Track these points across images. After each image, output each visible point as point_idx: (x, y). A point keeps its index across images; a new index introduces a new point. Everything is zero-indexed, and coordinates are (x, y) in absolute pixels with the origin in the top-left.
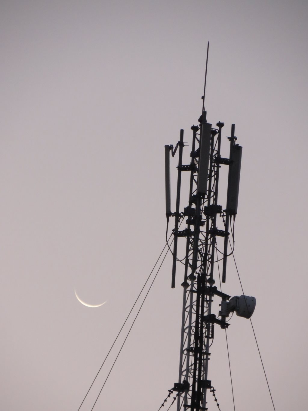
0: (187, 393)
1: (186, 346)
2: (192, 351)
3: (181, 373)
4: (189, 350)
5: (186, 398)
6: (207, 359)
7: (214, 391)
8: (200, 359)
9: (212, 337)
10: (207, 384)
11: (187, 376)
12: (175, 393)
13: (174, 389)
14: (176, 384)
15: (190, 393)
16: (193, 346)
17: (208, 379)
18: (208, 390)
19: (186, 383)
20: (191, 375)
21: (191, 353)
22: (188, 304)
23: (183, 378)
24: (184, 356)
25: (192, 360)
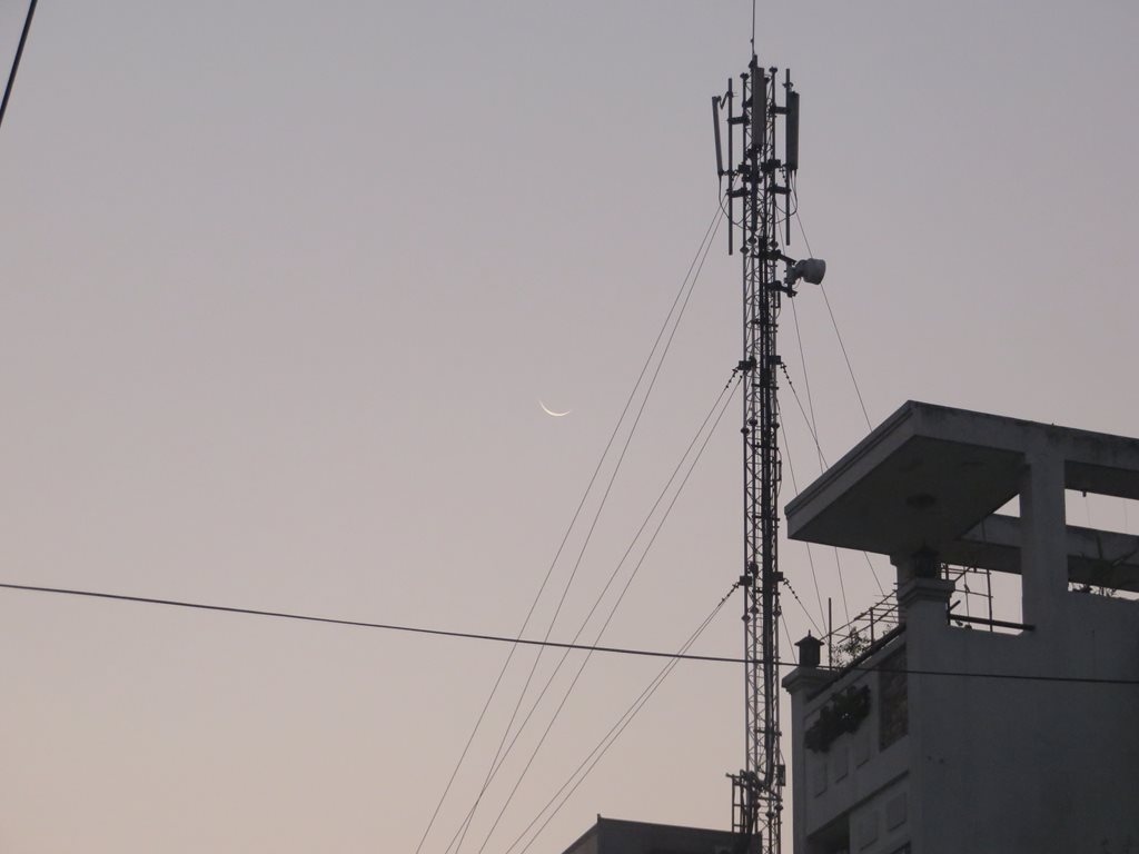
0: (754, 371)
1: (749, 318)
2: (757, 323)
3: (745, 350)
4: (754, 322)
5: (753, 377)
6: (775, 331)
7: (784, 367)
8: (768, 332)
9: (779, 306)
10: (777, 360)
11: (753, 351)
12: (741, 372)
13: (739, 368)
14: (740, 362)
15: (758, 370)
16: (758, 317)
17: (777, 354)
18: (778, 367)
19: (753, 359)
20: (757, 351)
21: (756, 326)
22: (749, 271)
23: (748, 355)
24: (748, 330)
25: (758, 334)
